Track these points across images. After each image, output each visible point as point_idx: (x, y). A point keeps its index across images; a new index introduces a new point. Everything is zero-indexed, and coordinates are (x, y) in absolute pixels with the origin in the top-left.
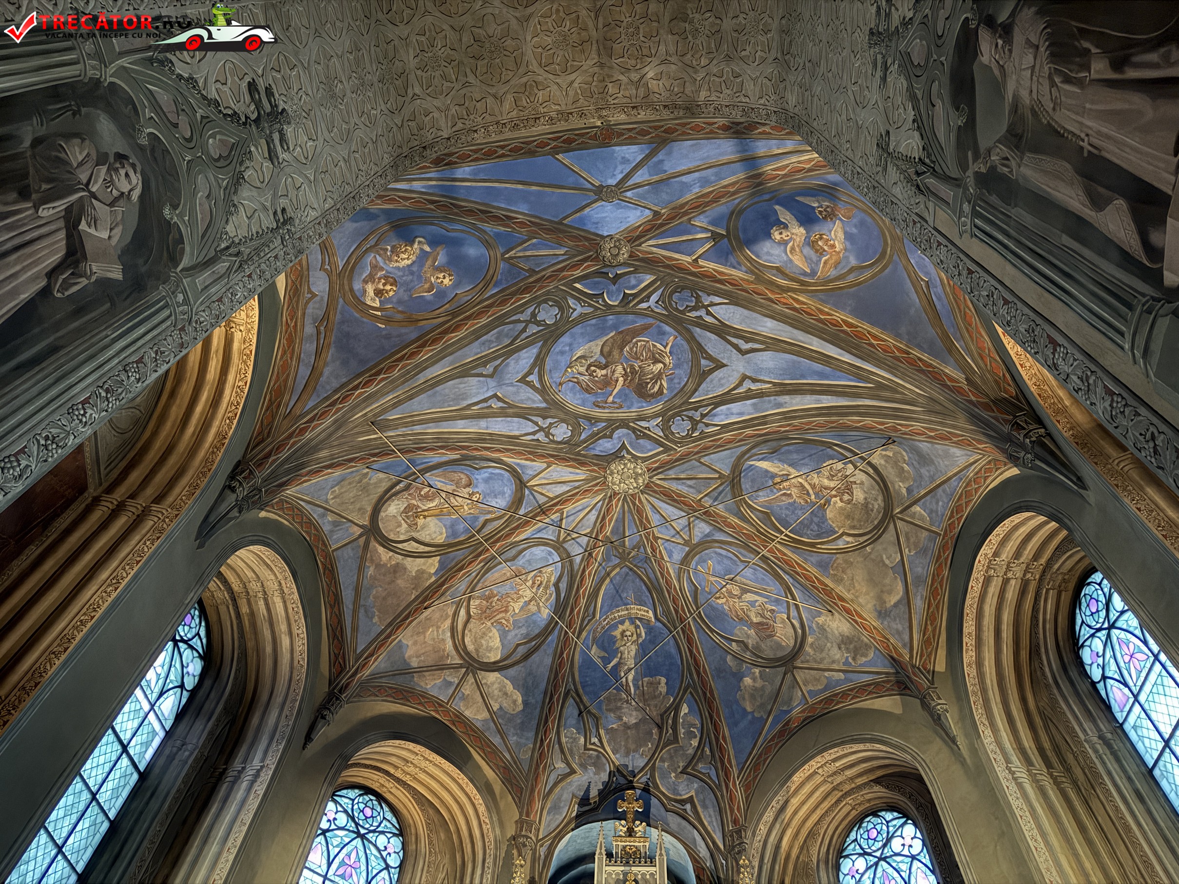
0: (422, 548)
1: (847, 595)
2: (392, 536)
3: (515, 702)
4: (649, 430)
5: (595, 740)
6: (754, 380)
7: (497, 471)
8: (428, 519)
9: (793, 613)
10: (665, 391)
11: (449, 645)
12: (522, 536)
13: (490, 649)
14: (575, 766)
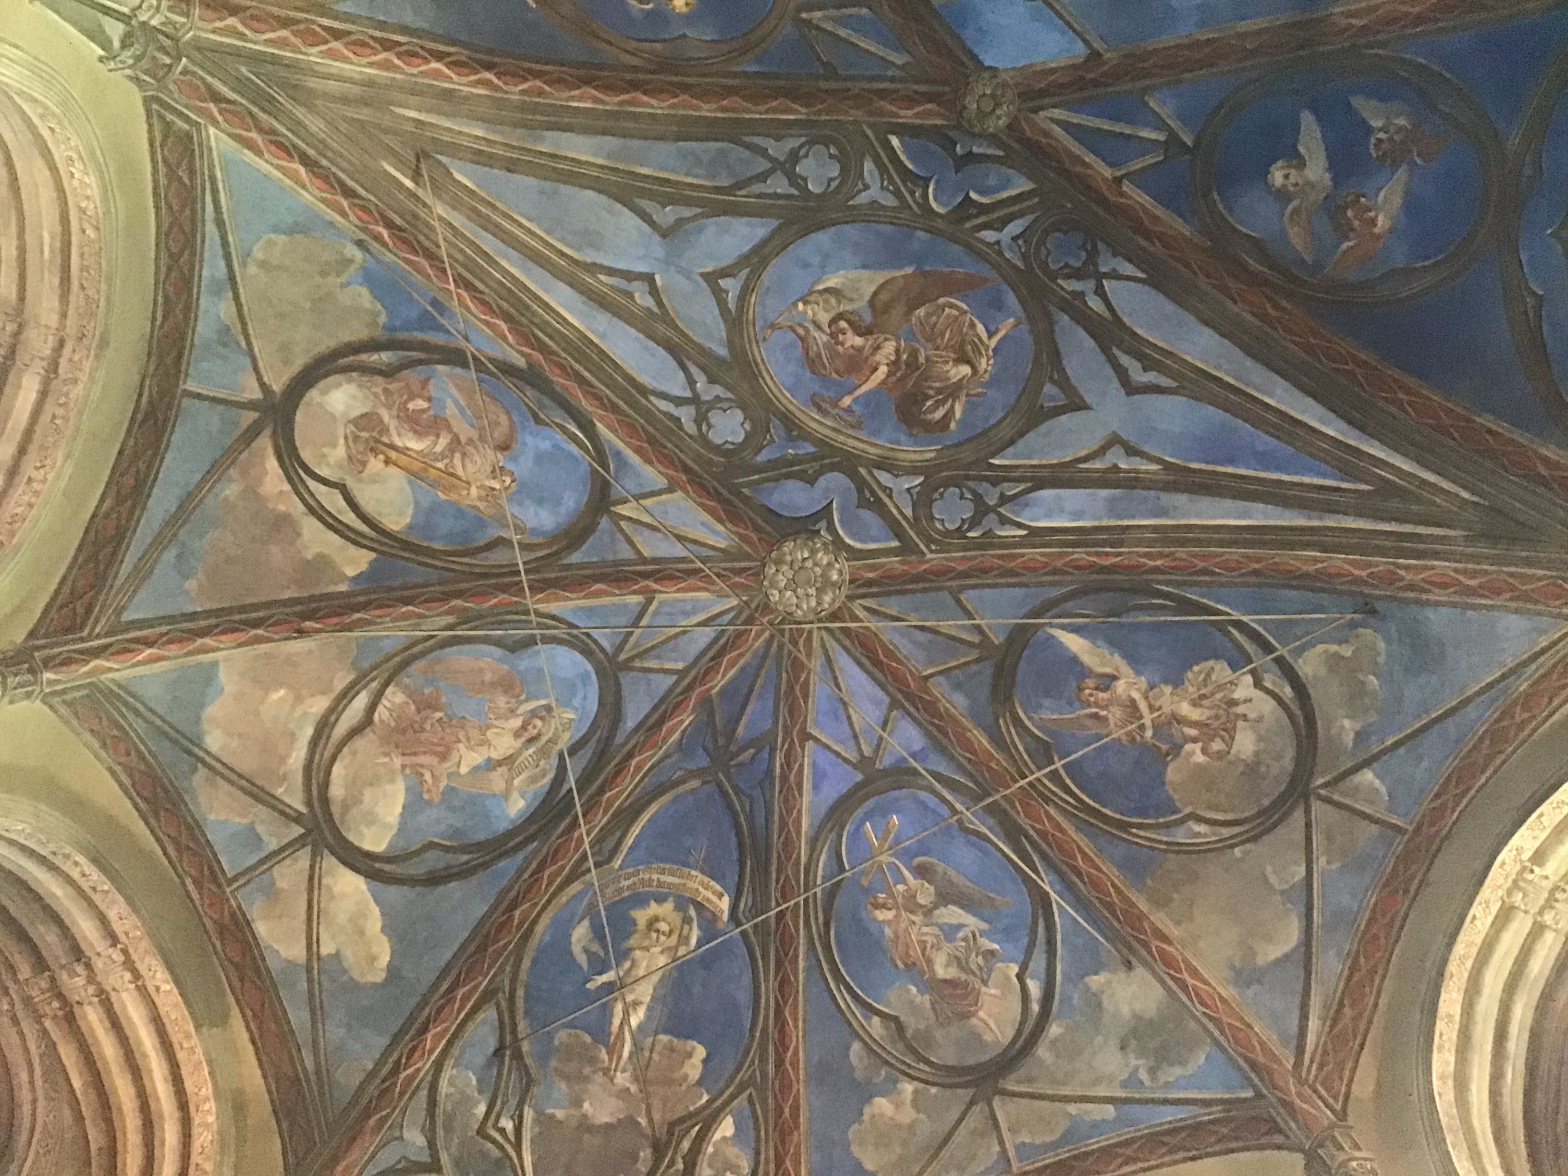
0: (349, 518)
1: (1174, 931)
2: (306, 455)
3: (372, 959)
4: (890, 497)
5: (508, 1124)
6: (1132, 451)
7: (574, 449)
8: (393, 470)
9: (1039, 961)
10: (953, 425)
11: (298, 757)
12: (553, 608)
13: (371, 819)
14: (444, 1158)
